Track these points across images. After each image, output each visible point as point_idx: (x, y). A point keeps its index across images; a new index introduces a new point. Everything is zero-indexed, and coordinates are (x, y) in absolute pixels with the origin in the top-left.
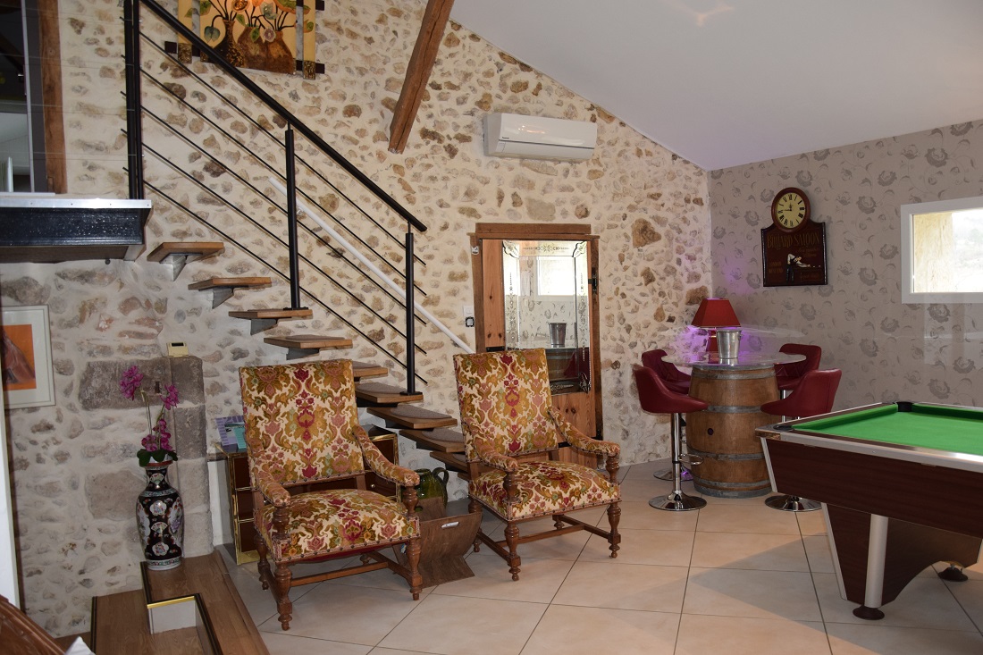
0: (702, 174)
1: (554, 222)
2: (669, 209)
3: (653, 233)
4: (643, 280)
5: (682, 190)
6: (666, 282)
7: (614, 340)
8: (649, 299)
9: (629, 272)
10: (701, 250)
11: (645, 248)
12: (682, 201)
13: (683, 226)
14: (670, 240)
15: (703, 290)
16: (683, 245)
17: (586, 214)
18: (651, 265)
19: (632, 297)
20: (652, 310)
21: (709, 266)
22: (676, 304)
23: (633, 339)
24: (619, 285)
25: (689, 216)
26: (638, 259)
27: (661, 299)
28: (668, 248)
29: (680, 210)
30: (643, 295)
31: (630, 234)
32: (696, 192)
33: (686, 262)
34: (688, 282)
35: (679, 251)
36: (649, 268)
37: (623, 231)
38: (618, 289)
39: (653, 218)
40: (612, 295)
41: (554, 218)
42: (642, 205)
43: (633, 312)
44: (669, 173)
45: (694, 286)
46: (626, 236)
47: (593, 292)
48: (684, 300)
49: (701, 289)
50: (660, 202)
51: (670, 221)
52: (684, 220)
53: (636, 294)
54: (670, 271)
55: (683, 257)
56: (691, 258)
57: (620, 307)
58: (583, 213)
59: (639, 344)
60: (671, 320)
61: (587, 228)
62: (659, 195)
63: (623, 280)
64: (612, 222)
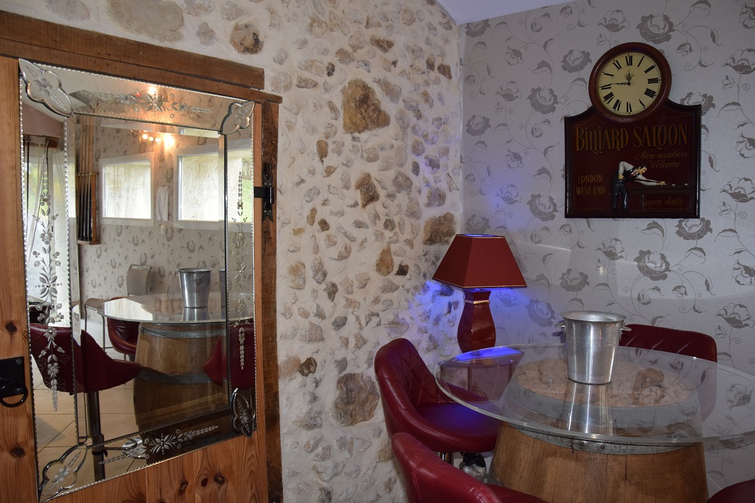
0: (451, 28)
1: (179, 46)
2: (403, 73)
3: (378, 110)
4: (357, 196)
5: (423, 45)
6: (396, 202)
7: (306, 315)
8: (368, 233)
9: (335, 179)
10: (446, 152)
11: (364, 136)
12: (422, 64)
13: (424, 107)
14: (404, 128)
15: (448, 219)
16: (422, 140)
17: (255, 46)
18: (373, 169)
19: (340, 228)
20: (371, 255)
21: (459, 180)
22: (410, 243)
23: (340, 312)
24: (317, 202)
25: (433, 91)
26: (352, 156)
27: (388, 234)
28: (400, 143)
29: (420, 79)
30: (359, 225)
31: (338, 103)
32: (442, 55)
33: (425, 170)
34: (429, 205)
35: (417, 150)
36: (369, 175)
37: (327, 97)
38: (314, 211)
39: (378, 82)
40: (303, 223)
41: (179, 37)
42: (360, 54)
43: (342, 257)
44: (406, 11)
45: (435, 212)
46: (333, 108)
47: (264, 216)
48: (422, 236)
49: (445, 217)
50: (390, 56)
51: (405, 94)
52: (426, 96)
53: (347, 222)
54: (402, 184)
55: (421, 161)
56: (434, 164)
57: (316, 249)
58: (249, 42)
59: (351, 319)
60: (403, 271)
61: (256, 76)
62: (390, 45)
63: (324, 195)
64: (307, 75)
